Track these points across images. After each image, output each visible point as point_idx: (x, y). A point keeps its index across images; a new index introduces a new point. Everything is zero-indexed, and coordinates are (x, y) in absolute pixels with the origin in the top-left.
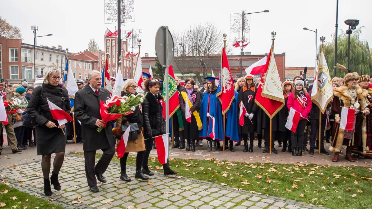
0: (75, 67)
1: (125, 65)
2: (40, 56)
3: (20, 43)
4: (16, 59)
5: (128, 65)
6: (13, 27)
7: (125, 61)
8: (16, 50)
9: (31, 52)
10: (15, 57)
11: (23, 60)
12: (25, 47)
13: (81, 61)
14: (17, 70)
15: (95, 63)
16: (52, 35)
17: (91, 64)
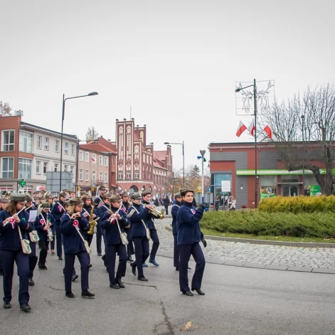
0: (88, 161)
1: (144, 161)
2: (44, 143)
3: (19, 121)
4: (12, 147)
5: (147, 162)
6: (3, 105)
7: (144, 155)
8: (12, 133)
9: (32, 136)
10: (9, 144)
11: (21, 148)
12: (25, 129)
13: (96, 152)
14: (11, 164)
15: (113, 157)
16: (97, 94)
17: (108, 158)
